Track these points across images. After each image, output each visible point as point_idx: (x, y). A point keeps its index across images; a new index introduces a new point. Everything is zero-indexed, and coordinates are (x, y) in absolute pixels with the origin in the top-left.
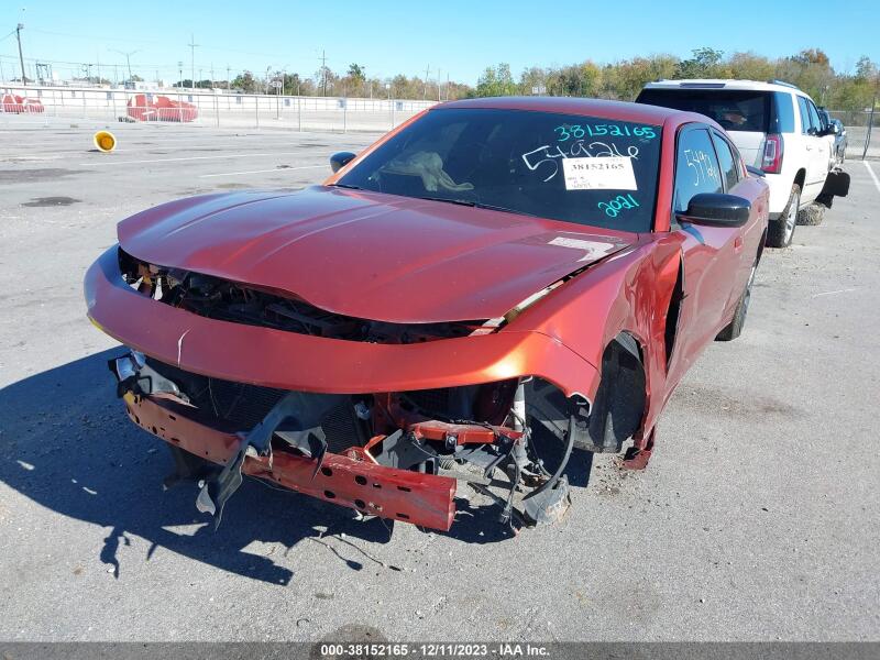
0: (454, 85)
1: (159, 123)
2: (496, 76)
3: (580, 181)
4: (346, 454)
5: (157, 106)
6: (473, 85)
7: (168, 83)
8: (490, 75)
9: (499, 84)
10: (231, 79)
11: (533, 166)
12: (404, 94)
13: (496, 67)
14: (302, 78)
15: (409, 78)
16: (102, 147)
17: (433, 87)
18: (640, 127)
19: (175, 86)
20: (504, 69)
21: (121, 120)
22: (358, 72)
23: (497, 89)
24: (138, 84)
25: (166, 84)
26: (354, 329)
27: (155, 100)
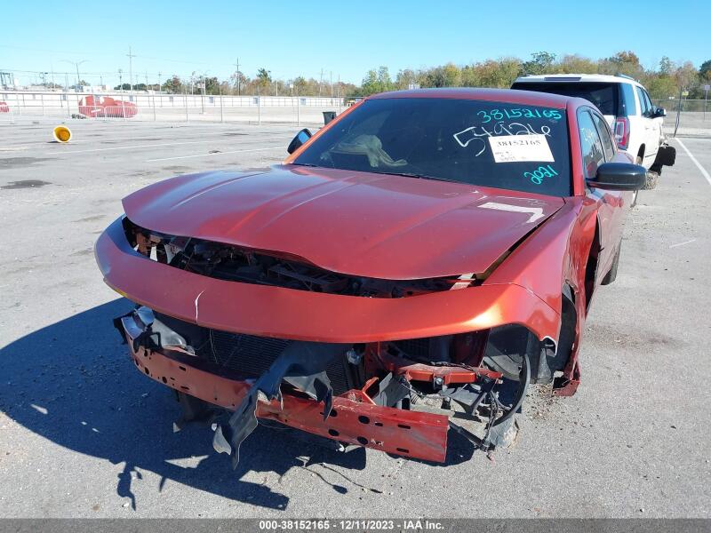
0: (343, 85)
1: (106, 118)
2: (378, 76)
3: (506, 155)
4: (346, 396)
5: (104, 105)
6: (358, 84)
7: (110, 87)
8: (372, 75)
9: (380, 83)
10: (162, 82)
11: (464, 144)
12: (303, 92)
13: (378, 70)
14: (220, 81)
15: (307, 80)
16: (61, 139)
17: (327, 87)
18: (548, 110)
19: (115, 89)
20: (384, 70)
21: (73, 117)
22: (266, 75)
23: (378, 87)
24: (85, 88)
25: (108, 88)
26: (348, 286)
27: (102, 100)
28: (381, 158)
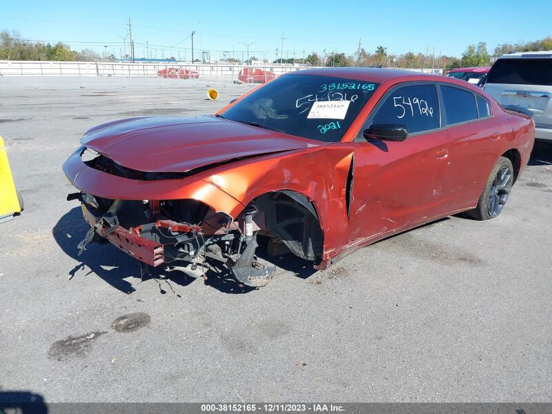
0: (447, 58)
1: (252, 84)
2: (476, 51)
3: (316, 114)
4: (128, 229)
5: (255, 74)
6: (459, 57)
7: (270, 61)
8: (471, 49)
9: (477, 56)
10: (305, 57)
11: (298, 106)
12: (412, 65)
13: (476, 45)
14: (347, 56)
15: (416, 54)
16: (212, 97)
17: (431, 59)
18: (368, 83)
19: (275, 62)
20: (482, 45)
21: (234, 82)
22: (382, 51)
23: (475, 60)
24: (253, 62)
27: (254, 71)
28: (268, 114)
